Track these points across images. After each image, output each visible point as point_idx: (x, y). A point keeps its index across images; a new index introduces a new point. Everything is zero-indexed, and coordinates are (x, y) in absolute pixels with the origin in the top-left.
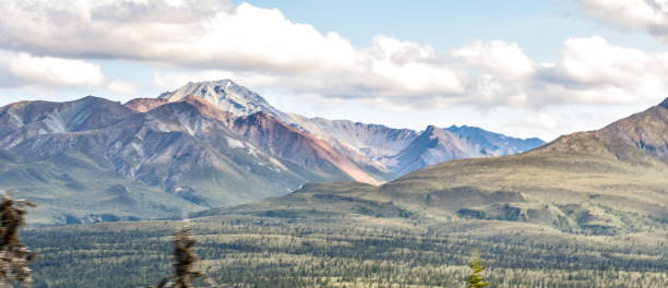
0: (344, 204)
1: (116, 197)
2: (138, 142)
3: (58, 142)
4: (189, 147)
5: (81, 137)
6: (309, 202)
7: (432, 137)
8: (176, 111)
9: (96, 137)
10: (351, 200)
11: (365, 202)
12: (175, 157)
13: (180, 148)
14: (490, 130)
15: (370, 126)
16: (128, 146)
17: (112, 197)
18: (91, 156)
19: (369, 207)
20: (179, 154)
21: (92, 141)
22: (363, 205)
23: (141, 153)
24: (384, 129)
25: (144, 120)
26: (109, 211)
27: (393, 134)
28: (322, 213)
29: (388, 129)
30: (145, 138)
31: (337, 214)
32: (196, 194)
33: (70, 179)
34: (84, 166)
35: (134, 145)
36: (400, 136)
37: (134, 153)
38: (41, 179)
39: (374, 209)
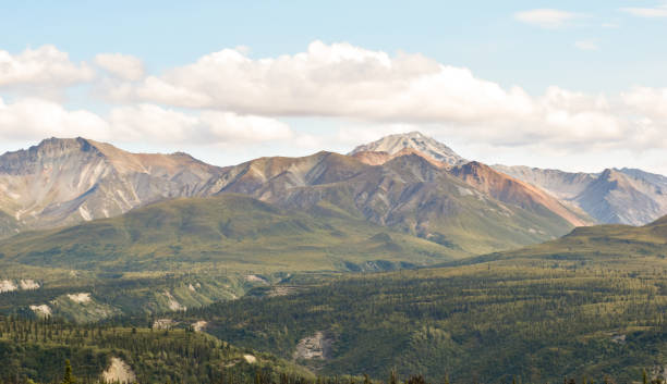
0: (623, 246)
1: (384, 243)
2: (383, 192)
3: (309, 194)
4: (432, 195)
5: (328, 189)
6: (588, 245)
7: (610, 180)
8: (408, 163)
9: (343, 189)
10: (628, 242)
11: (642, 243)
12: (420, 205)
13: (423, 197)
14: (649, 171)
15: (546, 171)
16: (374, 196)
17: (379, 244)
18: (342, 207)
19: (647, 248)
20: (424, 203)
21: (340, 193)
22: (642, 247)
23: (387, 202)
24: (561, 174)
25: (381, 172)
26: (380, 257)
27: (570, 178)
28: (606, 255)
29: (563, 173)
30: (389, 188)
31: (621, 256)
32: (447, 239)
33: (331, 228)
34: (339, 216)
35: (380, 196)
36: (576, 179)
37: (381, 202)
38: (308, 230)
39: (652, 250)
